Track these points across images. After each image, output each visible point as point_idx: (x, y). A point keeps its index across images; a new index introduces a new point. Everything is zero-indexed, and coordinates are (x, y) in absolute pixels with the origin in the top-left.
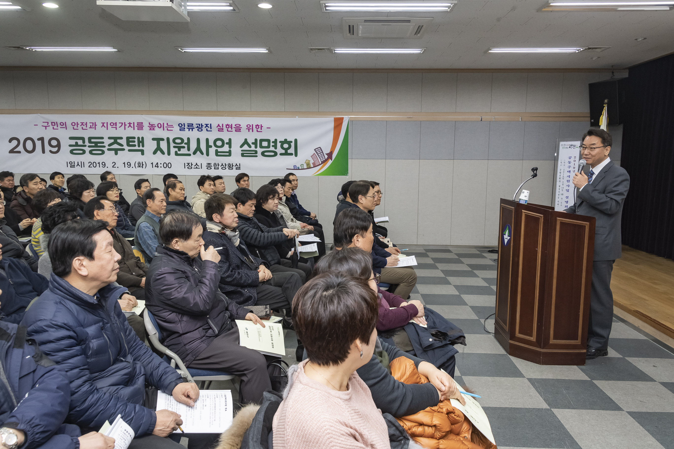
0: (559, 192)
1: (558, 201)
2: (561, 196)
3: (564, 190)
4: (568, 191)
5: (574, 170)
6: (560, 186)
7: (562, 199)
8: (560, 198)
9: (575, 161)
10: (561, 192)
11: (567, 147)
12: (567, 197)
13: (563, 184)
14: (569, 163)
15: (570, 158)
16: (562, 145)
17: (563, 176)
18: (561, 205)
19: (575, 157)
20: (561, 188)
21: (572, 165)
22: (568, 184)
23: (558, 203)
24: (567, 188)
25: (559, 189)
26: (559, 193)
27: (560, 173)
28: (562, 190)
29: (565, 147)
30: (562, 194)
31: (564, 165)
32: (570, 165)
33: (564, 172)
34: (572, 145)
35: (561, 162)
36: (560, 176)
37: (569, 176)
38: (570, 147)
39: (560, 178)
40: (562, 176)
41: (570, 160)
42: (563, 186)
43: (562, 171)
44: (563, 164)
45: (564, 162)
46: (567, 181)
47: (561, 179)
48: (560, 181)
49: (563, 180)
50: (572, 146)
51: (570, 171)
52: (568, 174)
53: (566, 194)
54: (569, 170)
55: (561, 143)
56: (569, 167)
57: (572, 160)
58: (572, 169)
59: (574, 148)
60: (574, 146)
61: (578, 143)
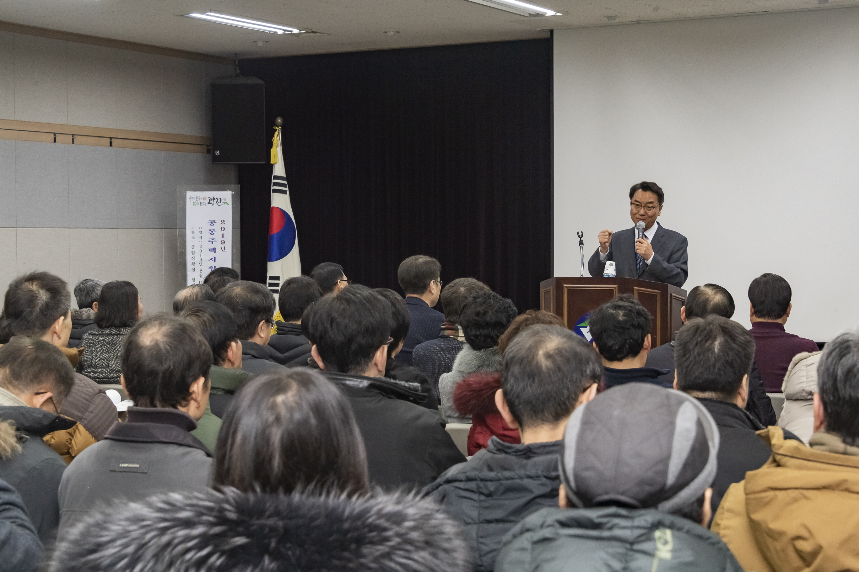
5: (223, 246)
9: (223, 229)
11: (203, 201)
14: (212, 232)
15: (212, 223)
16: (191, 198)
17: (201, 260)
19: (223, 222)
21: (218, 236)
27: (193, 253)
29: (199, 201)
31: (201, 238)
32: (212, 237)
33: (201, 251)
34: (214, 199)
35: (193, 232)
36: (194, 258)
37: (214, 259)
38: (209, 203)
39: (193, 264)
40: (197, 260)
41: (212, 228)
43: (197, 249)
44: (197, 234)
45: (201, 232)
47: (197, 266)
48: (194, 270)
49: (201, 268)
50: (215, 201)
51: (214, 249)
52: (212, 254)
54: (212, 246)
55: (189, 194)
56: (213, 241)
57: (217, 227)
58: (217, 245)
59: (219, 204)
60: (219, 201)
61: (227, 196)
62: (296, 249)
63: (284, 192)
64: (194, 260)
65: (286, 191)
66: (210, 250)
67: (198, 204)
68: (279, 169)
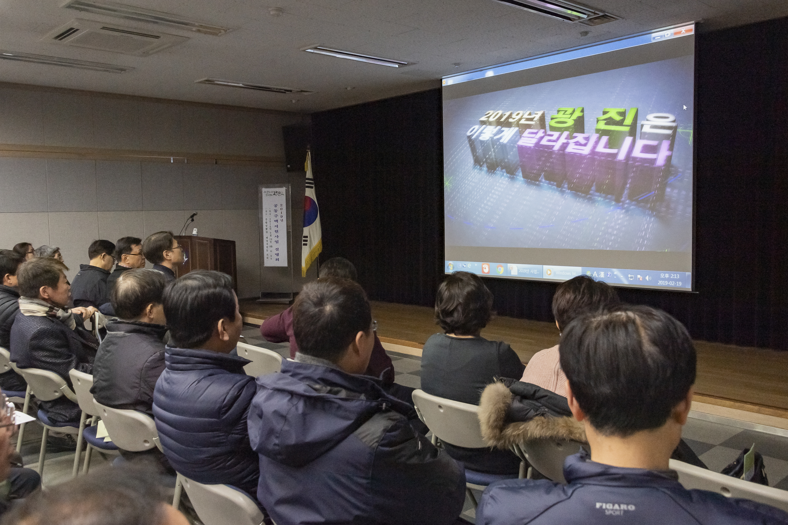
0: (267, 244)
1: (267, 255)
2: (270, 249)
3: (273, 241)
4: (277, 242)
5: (281, 219)
6: (267, 238)
7: (271, 251)
8: (269, 251)
9: (281, 209)
10: (270, 244)
11: (271, 194)
12: (277, 249)
13: (271, 236)
14: (276, 211)
15: (276, 206)
16: (265, 192)
17: (270, 226)
18: (271, 259)
19: (281, 205)
20: (268, 239)
21: (279, 213)
22: (276, 234)
23: (267, 256)
24: (276, 239)
25: (267, 241)
26: (267, 246)
27: (266, 223)
28: (271, 242)
30: (271, 246)
31: (270, 214)
32: (276, 214)
33: (270, 222)
34: (276, 192)
35: (266, 211)
37: (277, 226)
38: (274, 194)
39: (267, 229)
40: (268, 226)
41: (276, 208)
42: (271, 238)
43: (268, 221)
44: (268, 213)
45: (270, 211)
46: (276, 231)
48: (267, 232)
49: (271, 231)
50: (277, 193)
51: (277, 221)
52: (276, 224)
53: (275, 246)
54: (276, 219)
55: (264, 190)
56: (276, 216)
57: (278, 208)
58: (279, 218)
59: (279, 195)
60: (279, 193)
61: (283, 190)
62: (318, 220)
63: (312, 187)
64: (267, 226)
65: (313, 187)
66: (275, 221)
67: (268, 195)
68: (309, 174)
